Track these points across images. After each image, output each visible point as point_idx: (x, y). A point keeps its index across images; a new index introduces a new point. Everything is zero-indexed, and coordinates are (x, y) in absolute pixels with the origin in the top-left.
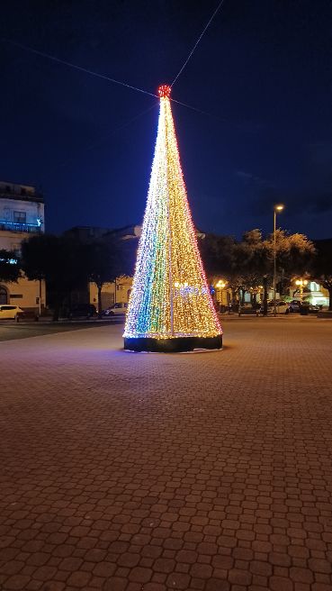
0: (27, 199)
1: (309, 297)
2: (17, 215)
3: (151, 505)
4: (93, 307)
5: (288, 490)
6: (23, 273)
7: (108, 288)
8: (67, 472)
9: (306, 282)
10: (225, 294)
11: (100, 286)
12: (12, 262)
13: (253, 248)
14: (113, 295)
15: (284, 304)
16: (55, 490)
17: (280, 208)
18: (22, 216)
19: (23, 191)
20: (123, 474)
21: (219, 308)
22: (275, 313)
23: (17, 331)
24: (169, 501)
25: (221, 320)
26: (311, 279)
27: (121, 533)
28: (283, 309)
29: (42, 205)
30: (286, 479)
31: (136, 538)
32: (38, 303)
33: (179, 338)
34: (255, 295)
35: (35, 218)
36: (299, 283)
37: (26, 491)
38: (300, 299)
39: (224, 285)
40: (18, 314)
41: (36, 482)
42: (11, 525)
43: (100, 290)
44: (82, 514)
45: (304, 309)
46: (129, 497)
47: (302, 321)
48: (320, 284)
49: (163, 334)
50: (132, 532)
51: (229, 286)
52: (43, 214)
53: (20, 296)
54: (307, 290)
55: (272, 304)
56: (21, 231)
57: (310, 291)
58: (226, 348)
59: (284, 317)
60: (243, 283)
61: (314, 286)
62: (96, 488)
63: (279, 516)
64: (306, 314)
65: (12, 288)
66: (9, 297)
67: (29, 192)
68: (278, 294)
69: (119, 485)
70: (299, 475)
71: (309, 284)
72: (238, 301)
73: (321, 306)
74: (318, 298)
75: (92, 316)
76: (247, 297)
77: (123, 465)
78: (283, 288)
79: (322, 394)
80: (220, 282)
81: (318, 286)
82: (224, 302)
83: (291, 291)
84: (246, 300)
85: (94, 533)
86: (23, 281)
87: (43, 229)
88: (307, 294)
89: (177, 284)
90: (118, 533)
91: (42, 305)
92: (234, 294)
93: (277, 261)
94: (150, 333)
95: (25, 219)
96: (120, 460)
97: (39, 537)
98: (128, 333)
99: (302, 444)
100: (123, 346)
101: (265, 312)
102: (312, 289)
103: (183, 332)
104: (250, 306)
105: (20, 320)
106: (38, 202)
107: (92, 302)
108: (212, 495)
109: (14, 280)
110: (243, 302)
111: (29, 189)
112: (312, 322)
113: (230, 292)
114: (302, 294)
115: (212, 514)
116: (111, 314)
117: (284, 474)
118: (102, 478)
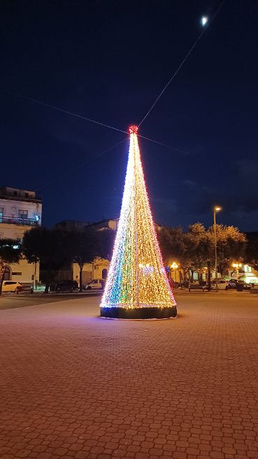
0: (29, 201)
1: (243, 276)
2: (21, 213)
3: (125, 430)
4: (76, 282)
5: (224, 421)
6: (24, 256)
7: (87, 268)
8: (64, 406)
9: (240, 265)
10: (178, 274)
11: (81, 266)
12: (15, 247)
13: (198, 239)
14: (91, 273)
15: (224, 282)
16: (57, 419)
17: (218, 209)
18: (25, 213)
19: (27, 194)
20: (105, 408)
21: (173, 285)
22: (217, 289)
23: (17, 301)
24: (138, 427)
25: (174, 294)
26: (244, 263)
27: (105, 448)
28: (223, 286)
29: (40, 205)
30: (222, 413)
31: (116, 452)
32: (33, 279)
33: (143, 308)
34: (201, 275)
35: (35, 215)
36: (235, 265)
37: (36, 420)
38: (236, 278)
39: (177, 267)
40: (18, 287)
41: (42, 413)
42: (27, 442)
43: (81, 269)
44: (76, 435)
45: (240, 286)
46: (110, 425)
47: (238, 296)
48: (252, 267)
49: (131, 305)
50: (112, 448)
51: (181, 267)
52: (41, 212)
53: (20, 274)
54: (241, 271)
55: (214, 282)
56: (23, 224)
57: (244, 272)
58: (179, 316)
59: (224, 292)
60: (192, 264)
61: (247, 268)
62: (85, 418)
63: (217, 439)
64: (241, 291)
65: (14, 267)
66: (11, 274)
67: (31, 196)
68: (219, 274)
69: (102, 416)
70: (232, 411)
71: (243, 267)
72: (188, 280)
73: (253, 284)
74: (250, 278)
75: (74, 289)
76: (195, 276)
77: (104, 402)
78: (223, 269)
79: (251, 353)
80: (174, 263)
81: (250, 268)
82: (178, 280)
83: (230, 272)
84: (194, 278)
85: (86, 448)
86: (24, 262)
87: (40, 223)
88: (242, 274)
89: (141, 266)
90: (103, 449)
91: (36, 281)
92: (185, 273)
93: (218, 249)
94: (120, 304)
95: (27, 215)
96: (102, 399)
97: (47, 451)
98: (104, 304)
99: (235, 389)
100: (99, 314)
101: (209, 289)
102: (246, 270)
103: (145, 304)
104: (197, 283)
105: (19, 293)
106: (37, 202)
107: (75, 279)
108: (169, 423)
109: (17, 261)
110: (192, 279)
111: (32, 193)
112: (245, 296)
113: (182, 271)
114: (238, 274)
115: (169, 437)
116: (90, 288)
117: (221, 410)
118: (90, 411)
